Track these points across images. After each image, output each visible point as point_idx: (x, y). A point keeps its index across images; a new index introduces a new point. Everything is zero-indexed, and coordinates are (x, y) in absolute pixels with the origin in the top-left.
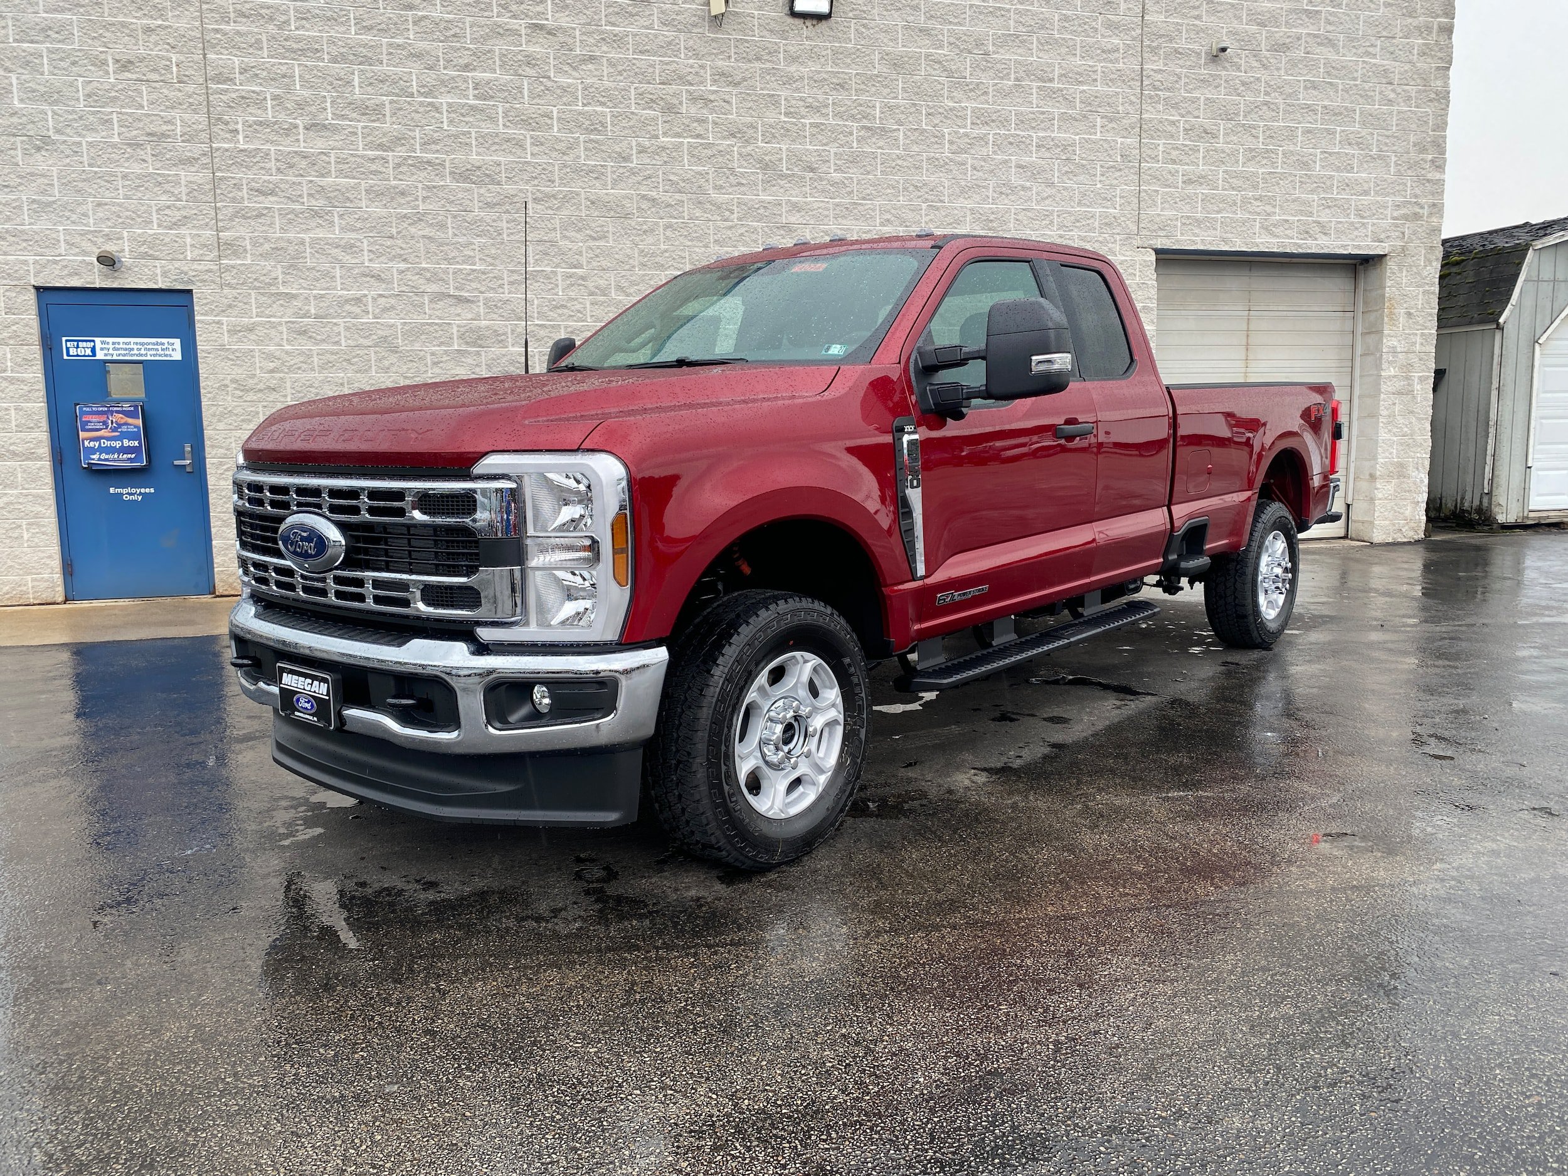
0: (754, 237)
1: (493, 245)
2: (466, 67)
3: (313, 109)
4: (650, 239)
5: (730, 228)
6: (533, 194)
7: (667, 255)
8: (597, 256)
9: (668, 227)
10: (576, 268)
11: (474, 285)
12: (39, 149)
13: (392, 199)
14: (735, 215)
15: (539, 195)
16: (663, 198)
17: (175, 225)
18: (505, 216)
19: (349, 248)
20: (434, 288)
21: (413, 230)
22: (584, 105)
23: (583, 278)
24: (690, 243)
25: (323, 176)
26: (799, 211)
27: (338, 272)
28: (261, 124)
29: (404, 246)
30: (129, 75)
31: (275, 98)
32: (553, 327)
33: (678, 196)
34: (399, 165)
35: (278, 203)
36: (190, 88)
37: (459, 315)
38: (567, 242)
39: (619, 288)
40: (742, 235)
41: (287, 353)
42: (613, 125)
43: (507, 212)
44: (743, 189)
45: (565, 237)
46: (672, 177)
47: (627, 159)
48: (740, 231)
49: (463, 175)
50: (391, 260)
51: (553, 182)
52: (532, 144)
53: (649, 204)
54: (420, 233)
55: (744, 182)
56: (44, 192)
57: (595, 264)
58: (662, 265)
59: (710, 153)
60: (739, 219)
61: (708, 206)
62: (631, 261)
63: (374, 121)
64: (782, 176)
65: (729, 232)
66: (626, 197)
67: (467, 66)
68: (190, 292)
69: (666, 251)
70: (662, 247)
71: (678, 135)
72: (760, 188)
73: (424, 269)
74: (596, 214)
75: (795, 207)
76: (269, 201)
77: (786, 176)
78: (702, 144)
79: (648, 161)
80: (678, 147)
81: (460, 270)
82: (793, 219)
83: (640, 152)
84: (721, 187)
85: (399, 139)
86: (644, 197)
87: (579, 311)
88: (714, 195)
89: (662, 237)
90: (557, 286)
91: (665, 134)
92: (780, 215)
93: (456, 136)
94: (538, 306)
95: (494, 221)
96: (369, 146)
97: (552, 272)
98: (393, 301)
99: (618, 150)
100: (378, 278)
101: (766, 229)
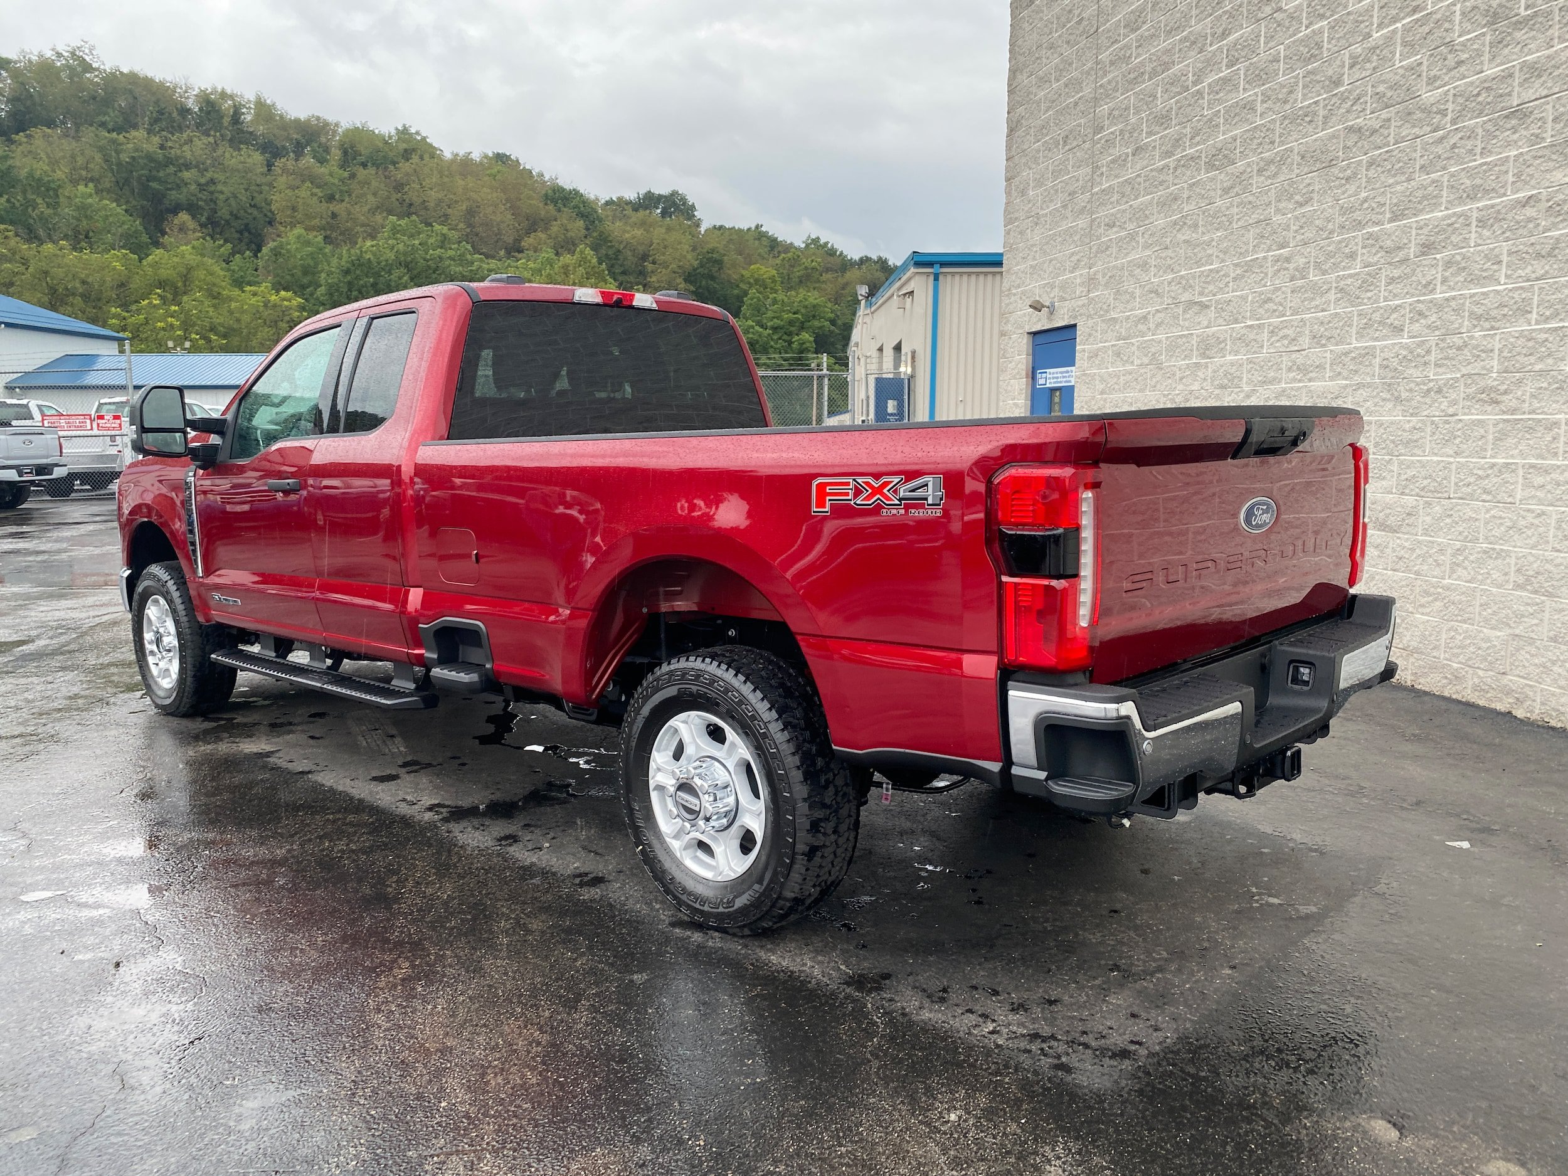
0: (1469, 144)
1: (1226, 237)
2: (1225, 34)
3: (1135, 135)
4: (1352, 188)
5: (1441, 139)
6: (1258, 164)
7: (1366, 205)
8: (1301, 227)
9: (1371, 164)
10: (1284, 248)
11: (1211, 287)
12: (1037, 224)
13: (1170, 206)
14: (1449, 118)
15: (1262, 164)
16: (1369, 123)
17: (1074, 269)
18: (1237, 200)
19: (1144, 266)
20: (1186, 297)
21: (1179, 236)
22: (1307, 27)
23: (1288, 260)
24: (1391, 181)
25: (1136, 198)
26: (1539, 76)
27: (1138, 292)
28: (1113, 161)
29: (1173, 255)
30: (1067, 148)
31: (1121, 131)
32: (1259, 326)
33: (1384, 114)
34: (1175, 169)
35: (1117, 232)
36: (1087, 145)
37: (1199, 323)
38: (1279, 217)
39: (1318, 265)
40: (1454, 146)
41: (1110, 375)
42: (1329, 42)
43: (1237, 194)
44: (1462, 69)
45: (1278, 211)
46: (1381, 88)
47: (1337, 83)
48: (1452, 141)
49: (1210, 166)
50: (1165, 272)
51: (1272, 143)
52: (1263, 102)
53: (1354, 137)
54: (1184, 238)
55: (1465, 56)
56: (1034, 259)
57: (1299, 237)
58: (1360, 222)
59: (1426, 29)
60: (1454, 122)
61: (1419, 115)
62: (1330, 226)
63: (1166, 129)
64: (1520, 24)
65: (1439, 150)
66: (1334, 136)
67: (1223, 34)
68: (1075, 326)
69: (1365, 200)
70: (1363, 195)
71: (1394, 20)
72: (1487, 56)
73: (1182, 277)
74: (1306, 170)
75: (1534, 71)
76: (1113, 234)
77: (1527, 19)
78: (1418, 20)
79: (1356, 77)
80: (1389, 39)
81: (1203, 272)
82: (1530, 94)
83: (1351, 67)
84: (1436, 78)
85: (1177, 141)
86: (1350, 129)
87: (1281, 305)
88: (1429, 96)
89: (1364, 180)
90: (1266, 274)
91: (1380, 26)
92: (1509, 94)
93: (1211, 120)
94: (1252, 302)
95: (1228, 208)
96: (1162, 158)
97: (1265, 258)
98: (1162, 315)
99: (1330, 72)
100: (1156, 292)
101: (1489, 126)
